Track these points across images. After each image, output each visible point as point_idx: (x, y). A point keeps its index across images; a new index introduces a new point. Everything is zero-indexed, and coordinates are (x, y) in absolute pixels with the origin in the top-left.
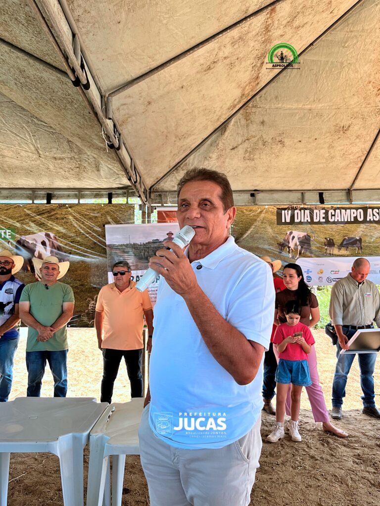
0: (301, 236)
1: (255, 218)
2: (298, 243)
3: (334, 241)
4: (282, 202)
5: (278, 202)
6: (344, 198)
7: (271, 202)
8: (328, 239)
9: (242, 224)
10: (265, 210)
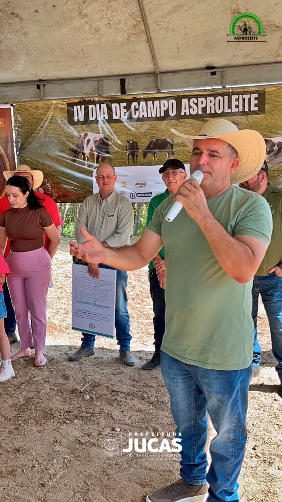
0: (98, 140)
1: (42, 117)
2: (94, 149)
3: (138, 144)
4: (74, 94)
5: (70, 95)
6: (152, 85)
7: (61, 96)
8: (131, 142)
9: (28, 125)
10: (52, 107)
